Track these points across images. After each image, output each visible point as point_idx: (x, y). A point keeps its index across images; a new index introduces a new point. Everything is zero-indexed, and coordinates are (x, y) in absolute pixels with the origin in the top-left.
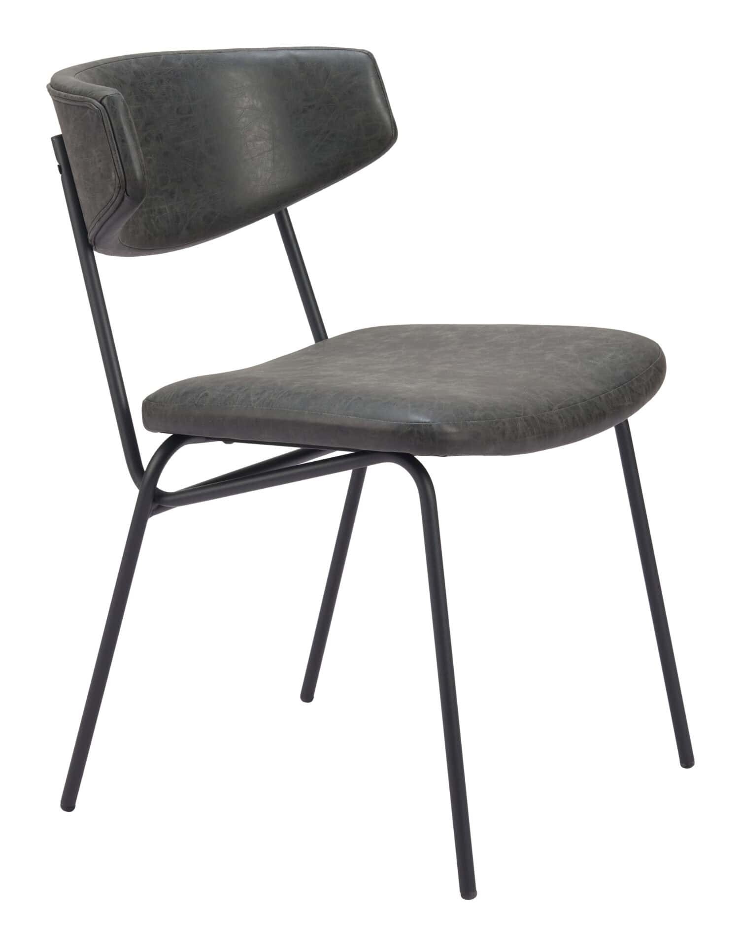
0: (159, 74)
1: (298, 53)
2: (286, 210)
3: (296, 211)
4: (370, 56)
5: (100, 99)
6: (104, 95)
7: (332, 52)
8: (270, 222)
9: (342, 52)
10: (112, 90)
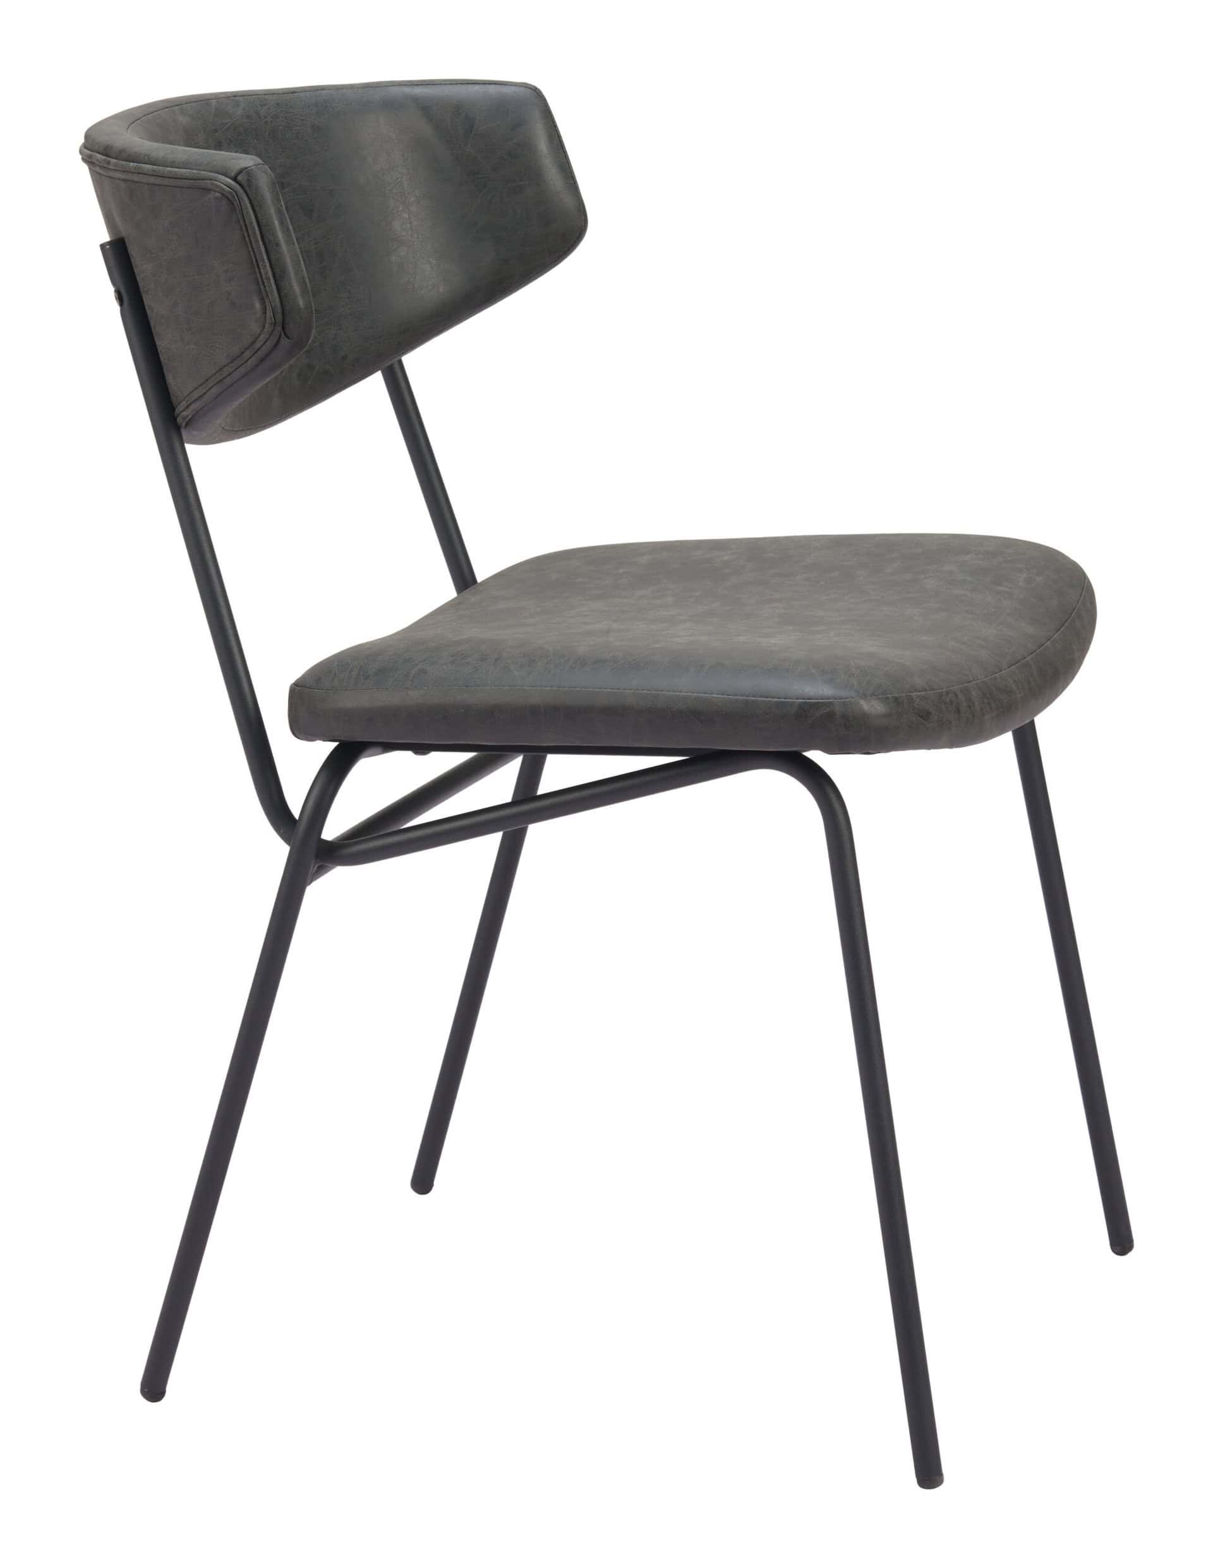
0: (216, 131)
1: (418, 91)
2: (400, 363)
3: (416, 362)
4: (536, 95)
5: (233, 174)
6: (238, 168)
7: (477, 87)
8: (375, 385)
9: (492, 89)
10: (252, 159)
